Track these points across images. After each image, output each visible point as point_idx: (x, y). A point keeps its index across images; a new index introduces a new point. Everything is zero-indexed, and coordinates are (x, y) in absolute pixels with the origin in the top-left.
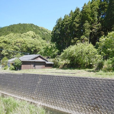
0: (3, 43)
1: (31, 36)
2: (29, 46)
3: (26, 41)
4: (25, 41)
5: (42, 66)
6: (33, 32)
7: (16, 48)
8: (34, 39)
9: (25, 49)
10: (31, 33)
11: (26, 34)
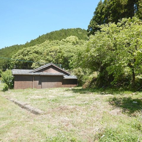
0: (33, 54)
1: (72, 42)
2: (65, 55)
3: (63, 48)
4: (61, 49)
5: (56, 83)
6: (75, 37)
7: (48, 59)
8: (75, 46)
9: (61, 59)
10: (72, 38)
11: (65, 40)
